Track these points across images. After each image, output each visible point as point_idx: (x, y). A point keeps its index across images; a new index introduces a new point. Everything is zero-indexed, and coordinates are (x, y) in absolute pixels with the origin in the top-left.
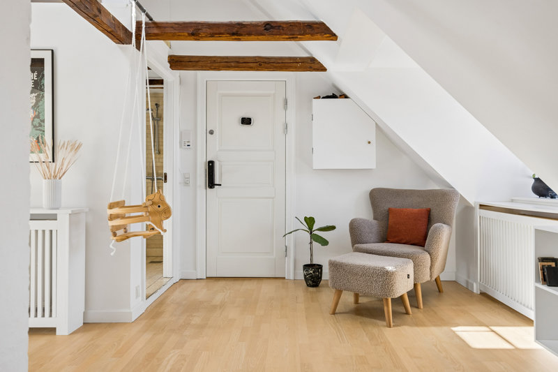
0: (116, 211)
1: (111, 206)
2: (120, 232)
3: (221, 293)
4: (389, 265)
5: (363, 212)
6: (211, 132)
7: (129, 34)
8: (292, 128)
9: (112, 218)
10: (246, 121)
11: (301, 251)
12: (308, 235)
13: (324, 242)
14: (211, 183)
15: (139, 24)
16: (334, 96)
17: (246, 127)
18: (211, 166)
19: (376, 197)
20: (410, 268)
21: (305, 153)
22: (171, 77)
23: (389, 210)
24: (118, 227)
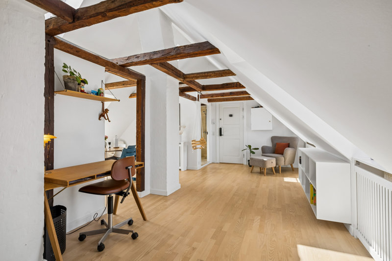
0: (194, 142)
1: (192, 141)
2: (195, 147)
3: (222, 166)
4: (265, 159)
5: (269, 144)
6: (221, 119)
7: (196, 98)
8: (245, 117)
9: (193, 144)
10: (231, 116)
11: (247, 155)
12: (249, 151)
13: (254, 153)
14: (221, 135)
15: (198, 95)
16: (258, 107)
17: (231, 117)
18: (220, 129)
19: (273, 139)
20: (274, 160)
21: (249, 126)
22: (208, 104)
23: (277, 143)
24: (194, 146)
